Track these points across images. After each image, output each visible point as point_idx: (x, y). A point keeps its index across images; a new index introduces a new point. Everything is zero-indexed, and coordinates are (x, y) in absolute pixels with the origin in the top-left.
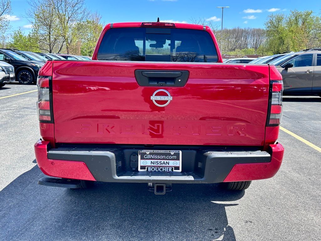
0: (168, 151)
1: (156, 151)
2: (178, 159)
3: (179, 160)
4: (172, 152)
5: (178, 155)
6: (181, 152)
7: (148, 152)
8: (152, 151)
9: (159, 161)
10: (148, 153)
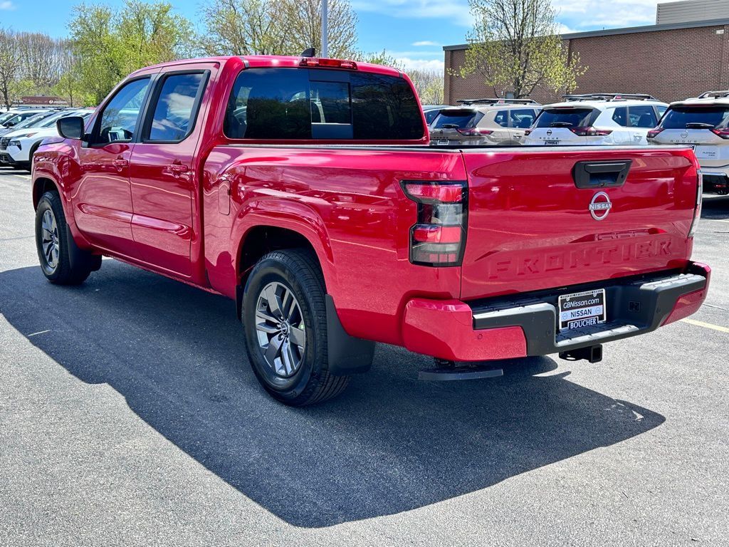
0: (589, 293)
1: (577, 295)
2: (601, 303)
3: (603, 304)
4: (595, 292)
5: (600, 296)
6: (604, 290)
7: (568, 297)
8: (572, 295)
9: (580, 310)
10: (568, 299)
